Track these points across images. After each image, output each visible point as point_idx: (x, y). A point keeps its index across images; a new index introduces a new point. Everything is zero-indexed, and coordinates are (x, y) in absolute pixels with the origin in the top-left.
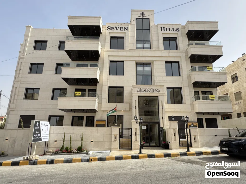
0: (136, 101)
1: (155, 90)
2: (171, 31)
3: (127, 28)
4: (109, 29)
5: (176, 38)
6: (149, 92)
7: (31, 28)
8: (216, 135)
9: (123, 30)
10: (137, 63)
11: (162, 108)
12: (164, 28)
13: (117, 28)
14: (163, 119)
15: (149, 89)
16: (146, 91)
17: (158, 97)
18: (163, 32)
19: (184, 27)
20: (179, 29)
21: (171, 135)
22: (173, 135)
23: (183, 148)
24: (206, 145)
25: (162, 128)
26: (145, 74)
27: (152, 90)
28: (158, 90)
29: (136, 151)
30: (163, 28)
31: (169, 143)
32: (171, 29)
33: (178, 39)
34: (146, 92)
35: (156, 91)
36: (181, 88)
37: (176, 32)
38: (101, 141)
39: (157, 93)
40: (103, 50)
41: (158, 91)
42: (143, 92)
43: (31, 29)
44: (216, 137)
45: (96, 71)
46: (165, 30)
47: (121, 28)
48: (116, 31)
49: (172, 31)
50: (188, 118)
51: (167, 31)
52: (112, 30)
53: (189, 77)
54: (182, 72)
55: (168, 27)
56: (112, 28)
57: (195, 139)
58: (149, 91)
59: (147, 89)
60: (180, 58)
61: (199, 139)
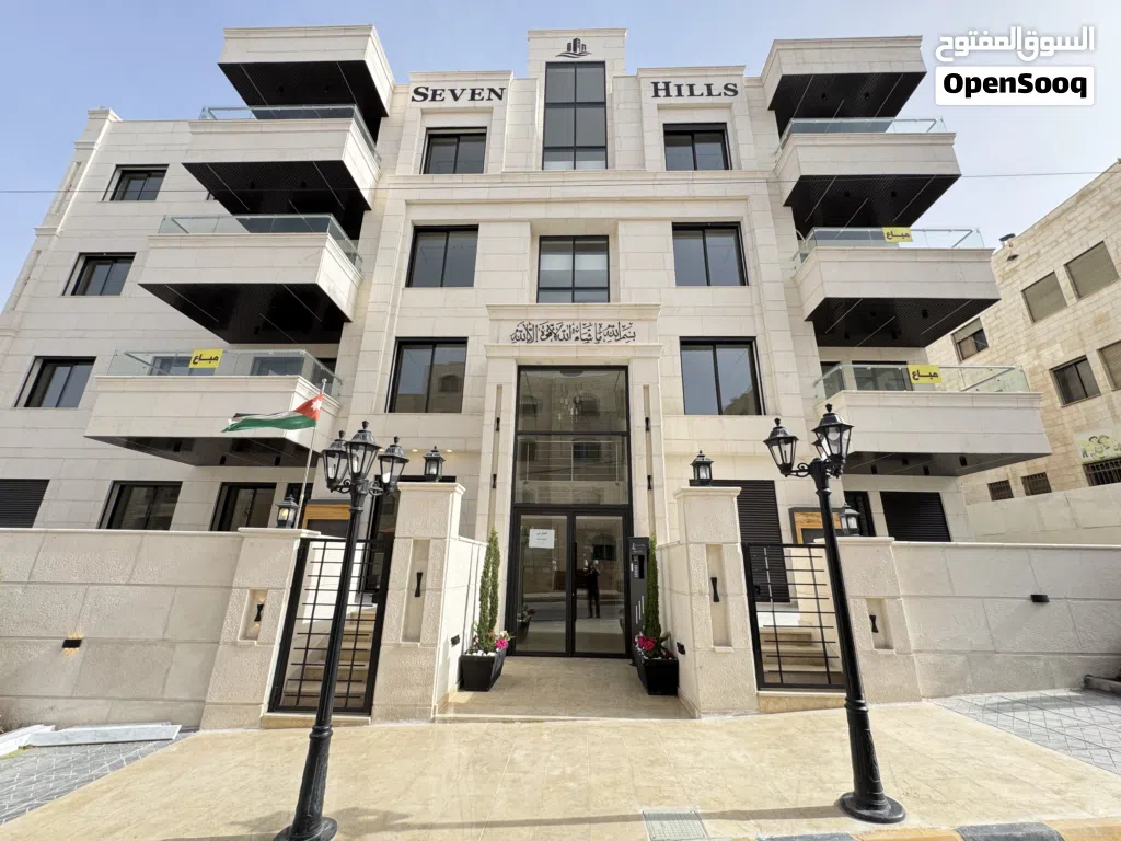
0: (499, 388)
1: (610, 329)
2: (702, 95)
3: (499, 92)
4: (420, 98)
5: (725, 124)
6: (577, 339)
7: (110, 117)
8: (1038, 599)
9: (482, 99)
10: (542, 238)
11: (648, 429)
12: (667, 84)
13: (458, 93)
14: (650, 488)
15: (577, 324)
16: (556, 337)
17: (625, 368)
18: (662, 100)
19: (760, 79)
20: (735, 85)
21: (691, 594)
22: (701, 593)
23: (783, 705)
24: (969, 680)
26: (576, 285)
27: (592, 328)
28: (626, 332)
30: (661, 86)
31: (679, 656)
32: (700, 89)
33: (733, 125)
34: (558, 343)
35: (616, 335)
36: (754, 338)
37: (723, 100)
39: (623, 342)
40: (387, 180)
41: (625, 337)
42: (541, 343)
43: (107, 122)
45: (317, 250)
46: (673, 91)
47: (473, 91)
48: (449, 101)
49: (706, 93)
51: (680, 94)
52: (433, 99)
54: (757, 268)
55: (684, 82)
56: (435, 91)
57: (875, 630)
58: (574, 336)
59: (566, 324)
60: (743, 204)
61: (909, 625)
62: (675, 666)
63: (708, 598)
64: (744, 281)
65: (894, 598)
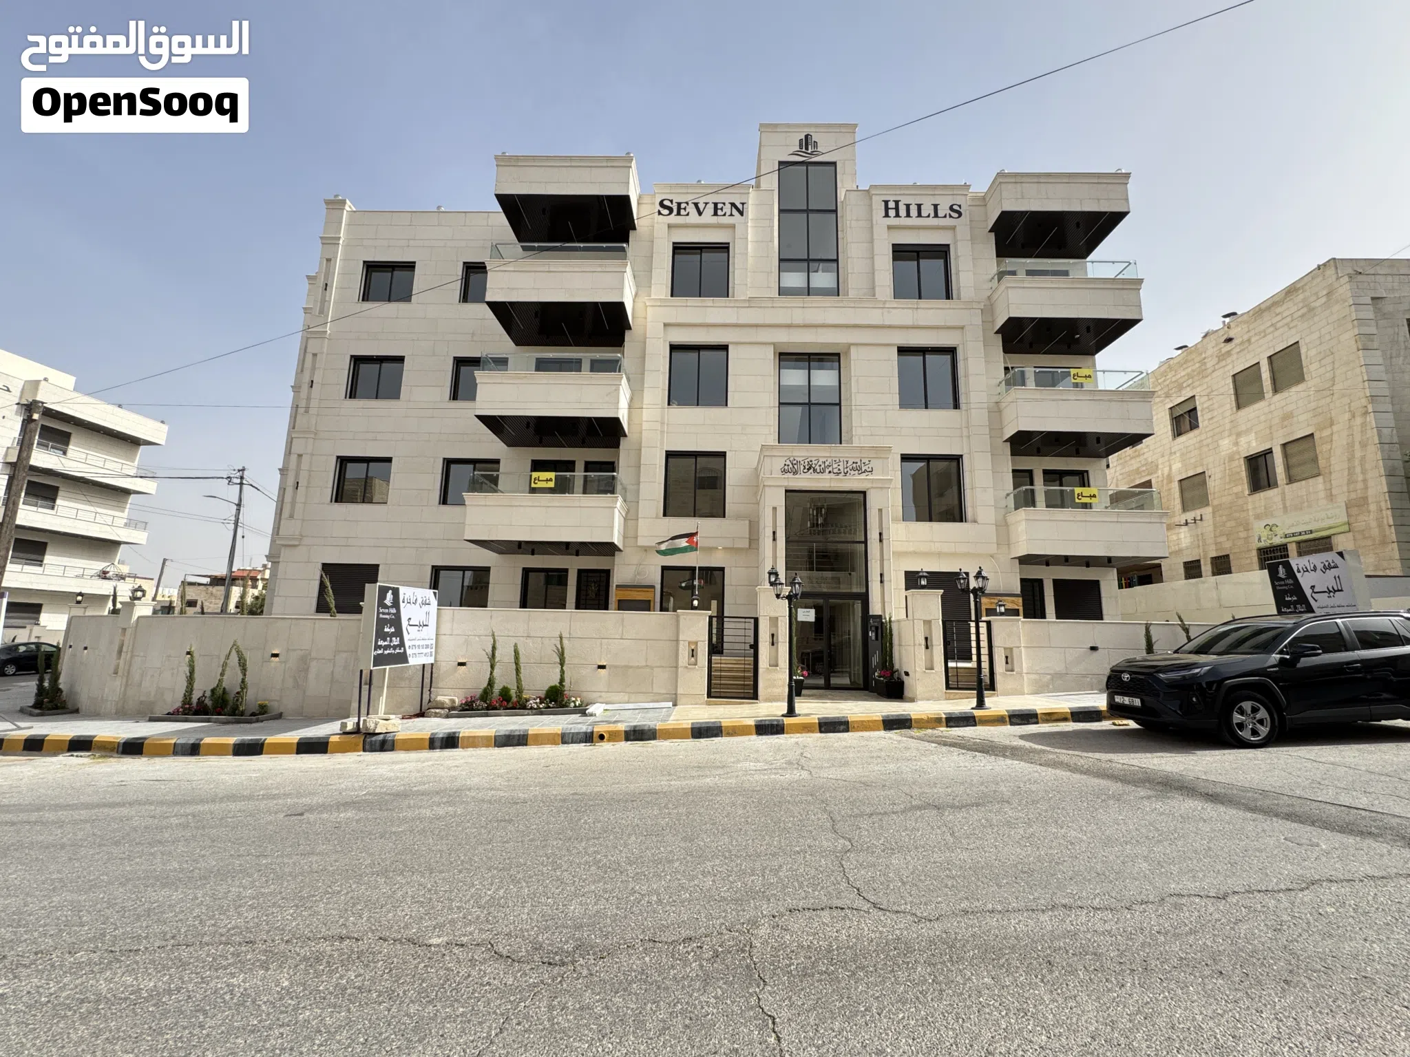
0: (775, 509)
1: (854, 465)
2: (929, 216)
3: (740, 206)
4: (666, 212)
5: (948, 245)
6: (830, 472)
7: (347, 208)
8: (1094, 649)
9: (725, 215)
10: (781, 354)
11: (881, 540)
12: (897, 202)
13: (701, 206)
14: (882, 582)
15: (830, 460)
16: (815, 470)
17: (864, 493)
18: (893, 221)
19: (984, 198)
20: (960, 206)
21: (914, 645)
22: (920, 645)
23: (957, 696)
24: (1051, 687)
25: (880, 617)
26: (812, 401)
27: (841, 464)
28: (866, 468)
29: (775, 704)
30: (892, 205)
31: (905, 678)
32: (927, 210)
33: (956, 249)
34: (816, 476)
35: (859, 470)
36: (961, 456)
37: (948, 222)
38: (638, 667)
39: (863, 476)
40: (643, 298)
41: (865, 471)
42: (803, 476)
43: (345, 212)
44: (1095, 654)
45: (614, 388)
46: (903, 212)
47: (716, 204)
48: (694, 218)
49: (932, 214)
50: (984, 578)
51: (908, 215)
52: (679, 214)
53: (996, 411)
54: (967, 394)
55: (913, 201)
56: (679, 204)
57: (1007, 663)
58: (827, 471)
59: (821, 460)
60: (958, 332)
61: (1025, 661)
62: (902, 683)
63: (923, 647)
64: (956, 406)
65: (1018, 647)
